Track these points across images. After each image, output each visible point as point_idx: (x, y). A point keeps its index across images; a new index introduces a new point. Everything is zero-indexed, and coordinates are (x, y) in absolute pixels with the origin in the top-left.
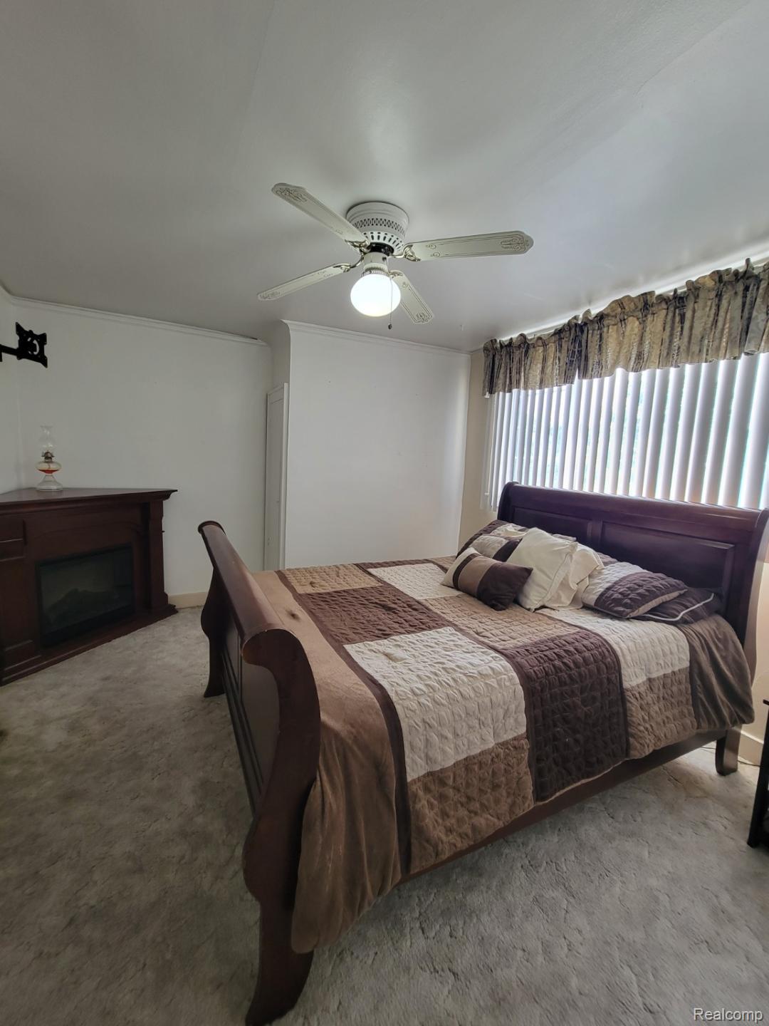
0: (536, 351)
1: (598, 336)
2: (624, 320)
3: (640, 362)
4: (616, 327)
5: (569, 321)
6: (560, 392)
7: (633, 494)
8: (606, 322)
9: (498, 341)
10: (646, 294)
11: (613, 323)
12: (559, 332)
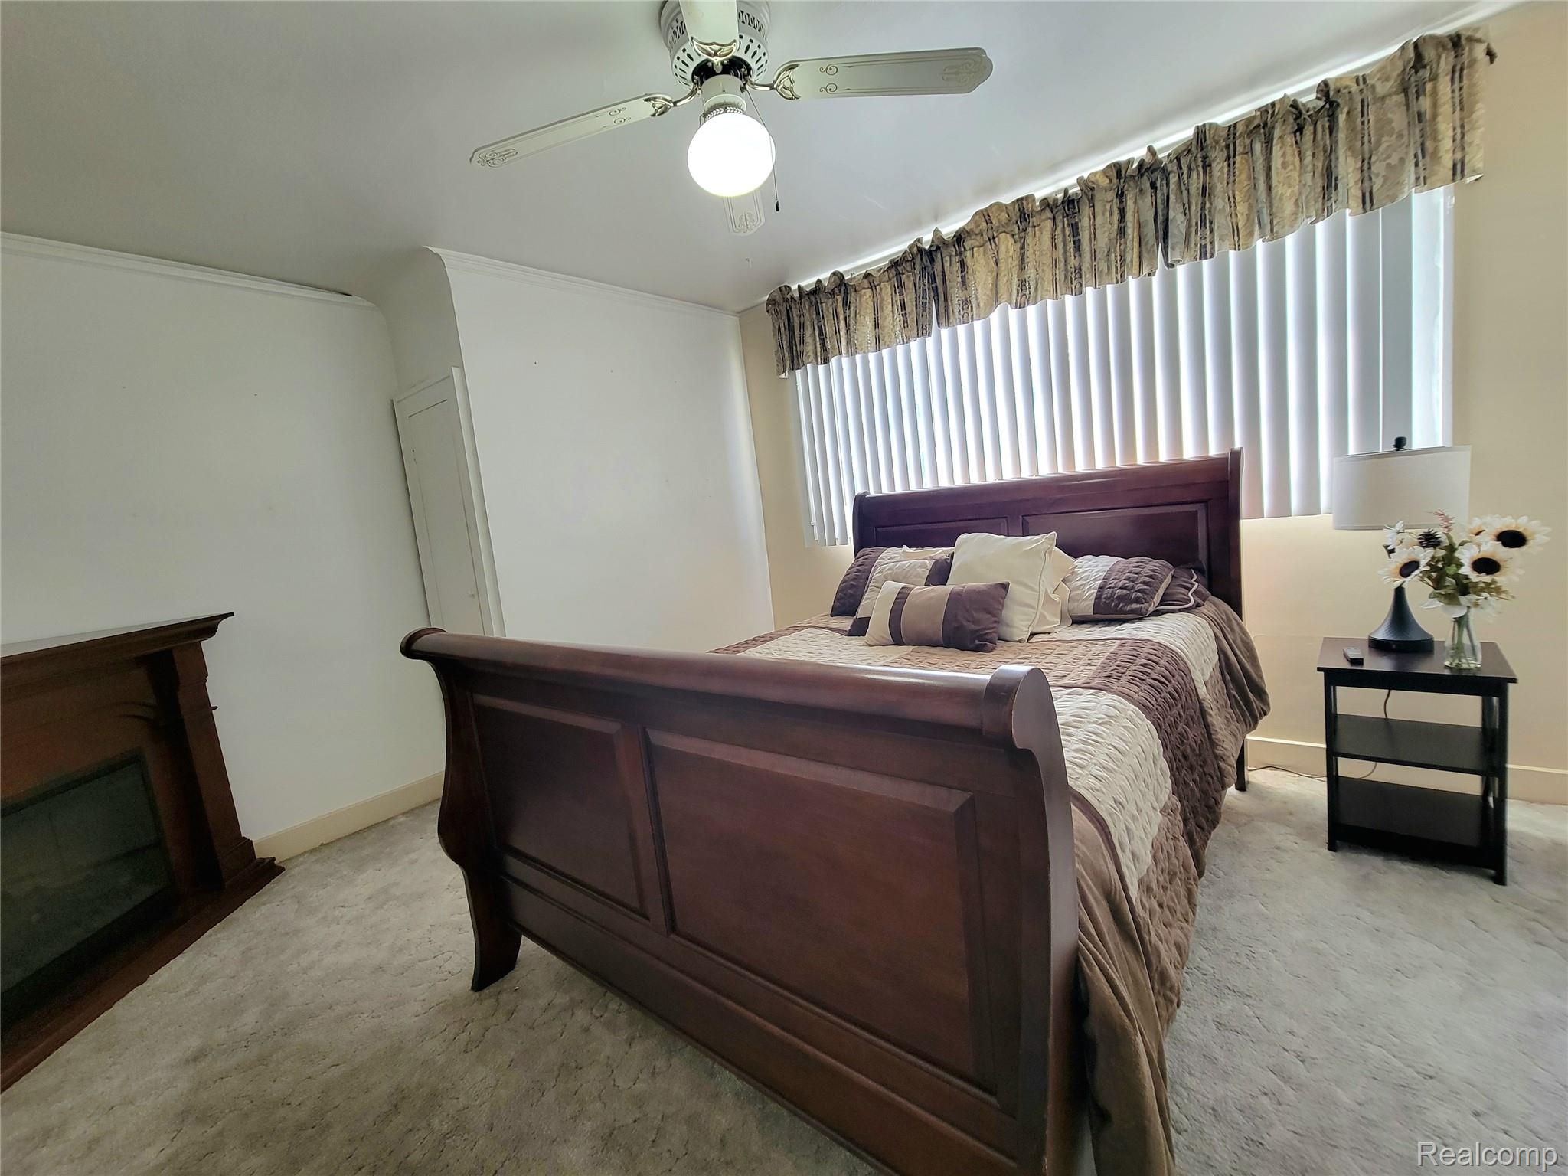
0: (860, 297)
1: (958, 265)
2: (994, 238)
3: (1024, 294)
4: (982, 248)
5: (911, 247)
6: (908, 353)
7: (1045, 471)
8: (968, 244)
9: (794, 287)
10: (1022, 199)
11: (978, 244)
12: (895, 264)
